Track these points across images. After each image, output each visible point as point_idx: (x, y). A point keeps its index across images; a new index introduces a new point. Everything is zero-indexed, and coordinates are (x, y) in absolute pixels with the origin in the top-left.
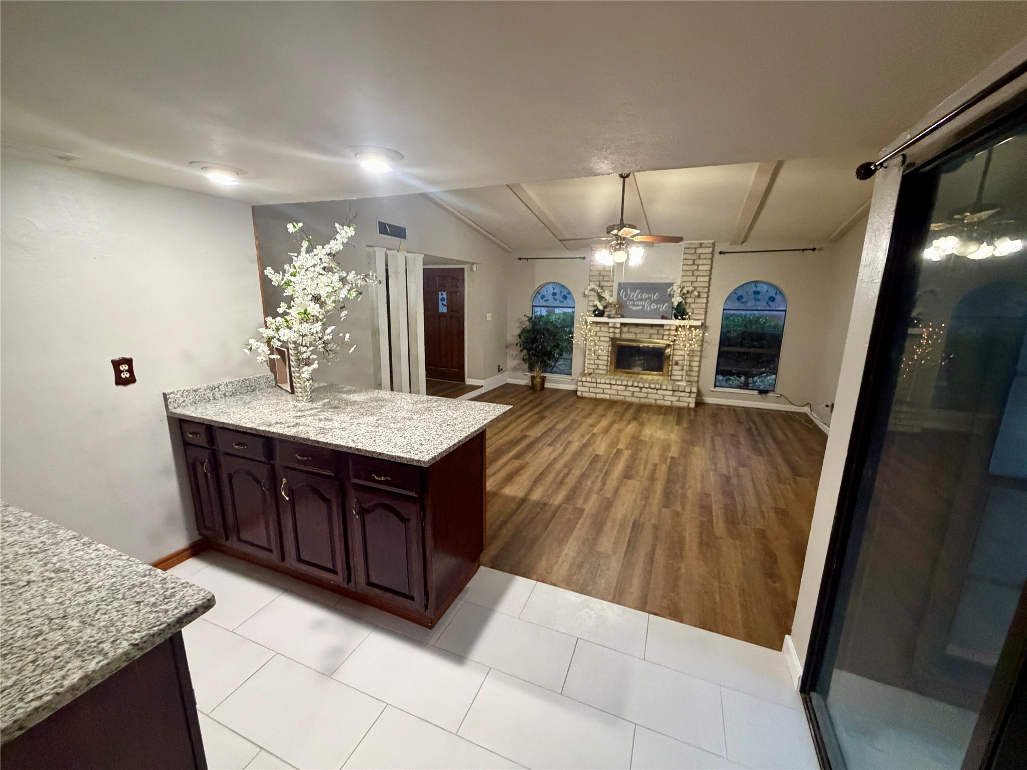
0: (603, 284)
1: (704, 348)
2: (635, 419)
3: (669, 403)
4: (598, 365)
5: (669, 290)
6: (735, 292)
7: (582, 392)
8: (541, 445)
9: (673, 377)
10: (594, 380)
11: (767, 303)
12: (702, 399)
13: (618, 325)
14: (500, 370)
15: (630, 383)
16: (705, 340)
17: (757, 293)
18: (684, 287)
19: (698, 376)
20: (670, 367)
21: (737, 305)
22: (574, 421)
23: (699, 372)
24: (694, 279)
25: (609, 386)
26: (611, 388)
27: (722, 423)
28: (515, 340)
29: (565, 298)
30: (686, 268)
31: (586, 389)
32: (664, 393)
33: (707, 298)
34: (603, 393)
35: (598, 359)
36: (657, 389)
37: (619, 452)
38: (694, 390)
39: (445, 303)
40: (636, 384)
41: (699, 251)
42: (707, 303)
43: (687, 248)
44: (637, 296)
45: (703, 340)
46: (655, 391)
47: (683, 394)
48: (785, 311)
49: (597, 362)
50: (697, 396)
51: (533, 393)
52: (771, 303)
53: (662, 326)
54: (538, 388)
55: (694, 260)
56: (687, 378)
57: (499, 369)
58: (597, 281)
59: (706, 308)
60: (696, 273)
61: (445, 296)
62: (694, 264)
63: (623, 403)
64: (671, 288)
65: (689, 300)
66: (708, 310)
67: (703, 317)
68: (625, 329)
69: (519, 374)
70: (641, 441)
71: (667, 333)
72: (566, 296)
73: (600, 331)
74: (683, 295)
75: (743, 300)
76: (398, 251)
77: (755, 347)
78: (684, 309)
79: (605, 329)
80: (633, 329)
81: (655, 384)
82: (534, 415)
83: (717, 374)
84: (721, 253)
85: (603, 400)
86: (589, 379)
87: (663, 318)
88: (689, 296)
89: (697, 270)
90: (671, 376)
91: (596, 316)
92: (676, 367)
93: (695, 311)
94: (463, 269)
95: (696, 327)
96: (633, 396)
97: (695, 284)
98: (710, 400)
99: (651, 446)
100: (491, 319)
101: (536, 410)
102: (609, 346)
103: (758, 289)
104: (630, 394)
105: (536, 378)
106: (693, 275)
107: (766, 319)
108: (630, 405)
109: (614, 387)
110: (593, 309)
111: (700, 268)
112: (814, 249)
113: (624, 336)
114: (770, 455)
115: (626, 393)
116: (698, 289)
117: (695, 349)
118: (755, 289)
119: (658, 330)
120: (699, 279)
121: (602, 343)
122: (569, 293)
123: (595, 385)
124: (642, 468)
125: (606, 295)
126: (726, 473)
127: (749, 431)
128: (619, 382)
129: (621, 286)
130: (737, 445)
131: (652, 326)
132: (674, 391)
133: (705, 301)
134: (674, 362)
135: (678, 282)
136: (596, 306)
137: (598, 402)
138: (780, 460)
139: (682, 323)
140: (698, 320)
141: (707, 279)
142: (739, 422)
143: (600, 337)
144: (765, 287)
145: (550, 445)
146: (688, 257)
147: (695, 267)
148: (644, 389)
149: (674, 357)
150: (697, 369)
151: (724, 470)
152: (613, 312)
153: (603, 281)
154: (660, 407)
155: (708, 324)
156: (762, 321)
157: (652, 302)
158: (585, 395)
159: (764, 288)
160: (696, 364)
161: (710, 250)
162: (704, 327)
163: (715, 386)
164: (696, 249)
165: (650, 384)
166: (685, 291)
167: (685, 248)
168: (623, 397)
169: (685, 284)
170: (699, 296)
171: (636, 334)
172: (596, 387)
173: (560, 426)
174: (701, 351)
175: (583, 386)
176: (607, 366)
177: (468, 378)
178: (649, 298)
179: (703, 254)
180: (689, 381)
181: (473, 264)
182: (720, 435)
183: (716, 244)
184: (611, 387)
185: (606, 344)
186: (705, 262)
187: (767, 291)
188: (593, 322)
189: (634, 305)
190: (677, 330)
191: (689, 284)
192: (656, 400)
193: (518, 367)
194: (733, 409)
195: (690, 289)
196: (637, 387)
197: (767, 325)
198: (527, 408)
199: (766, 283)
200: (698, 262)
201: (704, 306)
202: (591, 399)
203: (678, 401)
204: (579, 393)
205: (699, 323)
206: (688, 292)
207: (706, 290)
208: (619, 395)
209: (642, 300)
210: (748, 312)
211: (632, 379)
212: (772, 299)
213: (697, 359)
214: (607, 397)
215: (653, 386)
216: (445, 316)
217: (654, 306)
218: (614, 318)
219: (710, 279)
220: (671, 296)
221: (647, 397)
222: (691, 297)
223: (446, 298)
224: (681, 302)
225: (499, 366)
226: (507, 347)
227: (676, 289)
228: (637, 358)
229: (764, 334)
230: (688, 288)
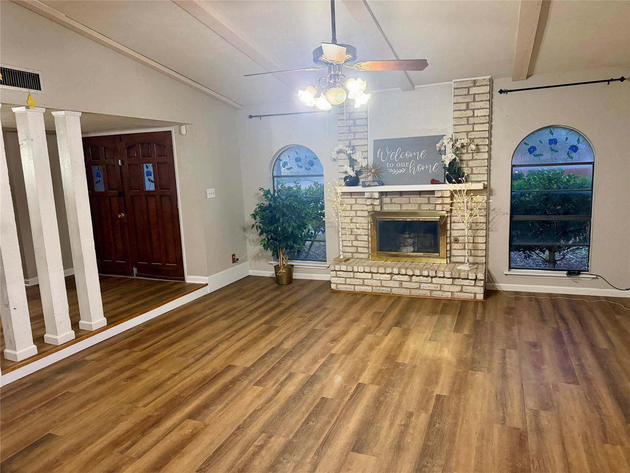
0: (354, 143)
1: (491, 218)
2: (398, 324)
3: (449, 295)
4: (357, 247)
5: (438, 145)
6: (524, 142)
7: (337, 284)
8: (246, 382)
9: (453, 259)
10: (350, 269)
11: (568, 154)
12: (494, 286)
13: (377, 195)
14: (235, 260)
15: (396, 271)
16: (491, 208)
17: (553, 142)
18: (457, 140)
19: (486, 256)
20: (448, 246)
21: (529, 159)
22: (313, 332)
23: (486, 250)
24: (469, 128)
25: (369, 276)
26: (372, 278)
27: (520, 323)
28: (249, 221)
29: (311, 164)
30: (458, 114)
31: (342, 281)
32: (442, 281)
33: (489, 151)
34: (363, 285)
35: (356, 240)
36: (432, 277)
37: (360, 387)
38: (481, 276)
39: (152, 178)
40: (403, 271)
41: (473, 91)
42: (489, 159)
43: (457, 88)
44: (398, 157)
45: (488, 208)
46: (429, 279)
47: (466, 282)
48: (592, 163)
49: (355, 243)
50: (485, 283)
51: (276, 289)
52: (573, 154)
53: (433, 192)
54: (284, 281)
55: (468, 104)
56: (471, 259)
57: (233, 259)
58: (347, 140)
59: (489, 166)
60: (472, 121)
61: (151, 169)
62: (467, 108)
63: (390, 296)
64: (440, 143)
65: (465, 157)
66: (492, 168)
67: (485, 178)
68: (387, 200)
69: (263, 263)
70: (398, 365)
71: (440, 201)
72: (313, 161)
73: (356, 203)
74: (457, 151)
75: (536, 152)
76: (27, 107)
77: (557, 213)
78: (460, 168)
79: (360, 201)
80: (397, 199)
81: (428, 269)
82: (262, 324)
83: (510, 250)
84: (501, 92)
85: (364, 294)
86: (344, 268)
87: (434, 182)
88: (464, 151)
89: (473, 116)
90: (450, 257)
91: (348, 184)
92: (455, 246)
93: (475, 171)
94: (170, 132)
95: (476, 192)
96: (401, 286)
97: (472, 135)
98: (504, 286)
99: (411, 376)
100: (214, 196)
101: (267, 318)
102: (368, 223)
103: (555, 136)
104: (397, 284)
105: (280, 268)
106: (468, 124)
107: (570, 176)
108: (399, 298)
109: (376, 276)
110: (344, 176)
111: (477, 113)
112: (622, 79)
113: (386, 208)
114: (588, 380)
115: (391, 284)
116: (477, 141)
117: (479, 221)
118: (552, 137)
119: (429, 198)
120: (477, 128)
121: (359, 218)
122: (316, 158)
123: (352, 274)
124: (387, 424)
125: (357, 156)
126: (520, 426)
127: (558, 337)
128: (381, 270)
129: (379, 144)
130: (538, 366)
131: (420, 193)
132: (454, 278)
133: (486, 156)
134: (452, 238)
135: (449, 132)
136: (346, 172)
137: (355, 297)
138: (603, 391)
139: (457, 187)
140: (479, 182)
141: (486, 127)
142: (543, 319)
143: (356, 211)
144: (563, 133)
145: (259, 383)
146: (460, 99)
147: (470, 113)
148: (414, 277)
149: (453, 232)
150: (484, 246)
151: (516, 421)
152: (370, 178)
153: (355, 139)
154: (437, 301)
155: (493, 186)
156: (564, 178)
157: (417, 162)
158: (342, 288)
159: (561, 135)
160: (482, 240)
161: (487, 89)
162: (487, 190)
163: (510, 268)
164: (468, 88)
165: (421, 271)
166: (458, 145)
167: (454, 89)
168: (389, 289)
169: (458, 136)
170: (478, 151)
171: (401, 205)
172: (354, 278)
173: (288, 345)
174: (487, 223)
175: (337, 276)
176: (368, 248)
177: (189, 274)
178: (414, 157)
179: (478, 94)
180: (474, 264)
181: (182, 124)
182: (514, 346)
183: (495, 81)
184: (372, 276)
185: (365, 221)
186: (482, 105)
187: (567, 138)
188: (344, 193)
189: (396, 168)
190: (452, 197)
191: (464, 135)
192: (431, 291)
193: (260, 255)
194: (534, 297)
195: (465, 141)
196: (406, 275)
197: (572, 182)
198: (257, 314)
199: (564, 128)
200: (473, 105)
201: (486, 163)
202: (349, 293)
203: (461, 291)
204: (333, 286)
205: (480, 186)
206: (463, 146)
207: (487, 142)
208: (383, 286)
209: (405, 160)
210: (546, 168)
211: (400, 264)
212: (574, 149)
213: (483, 233)
214: (368, 289)
215: (425, 273)
216: (154, 196)
217: (420, 168)
218: (369, 186)
219: (491, 127)
220: (442, 152)
221: (419, 288)
222: (467, 153)
223: (152, 171)
224: (455, 159)
225: (234, 255)
226: (245, 230)
227: (447, 143)
228: (407, 236)
229: (569, 195)
230: (462, 141)
